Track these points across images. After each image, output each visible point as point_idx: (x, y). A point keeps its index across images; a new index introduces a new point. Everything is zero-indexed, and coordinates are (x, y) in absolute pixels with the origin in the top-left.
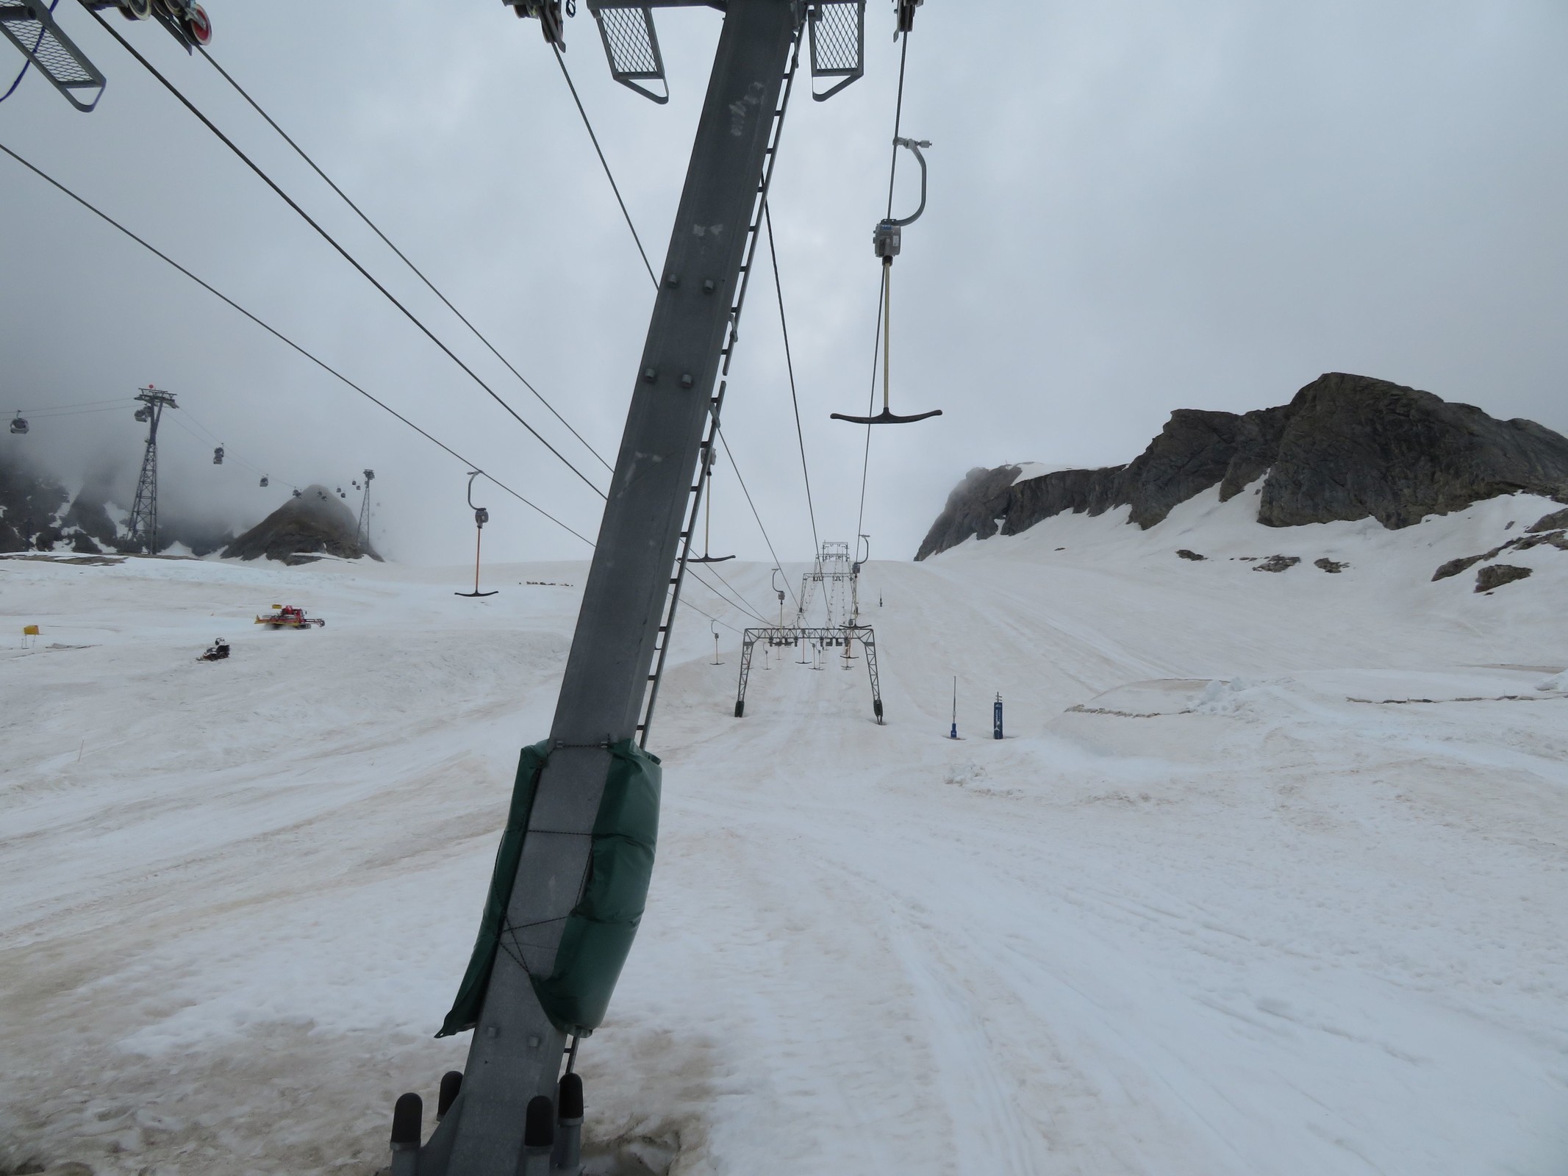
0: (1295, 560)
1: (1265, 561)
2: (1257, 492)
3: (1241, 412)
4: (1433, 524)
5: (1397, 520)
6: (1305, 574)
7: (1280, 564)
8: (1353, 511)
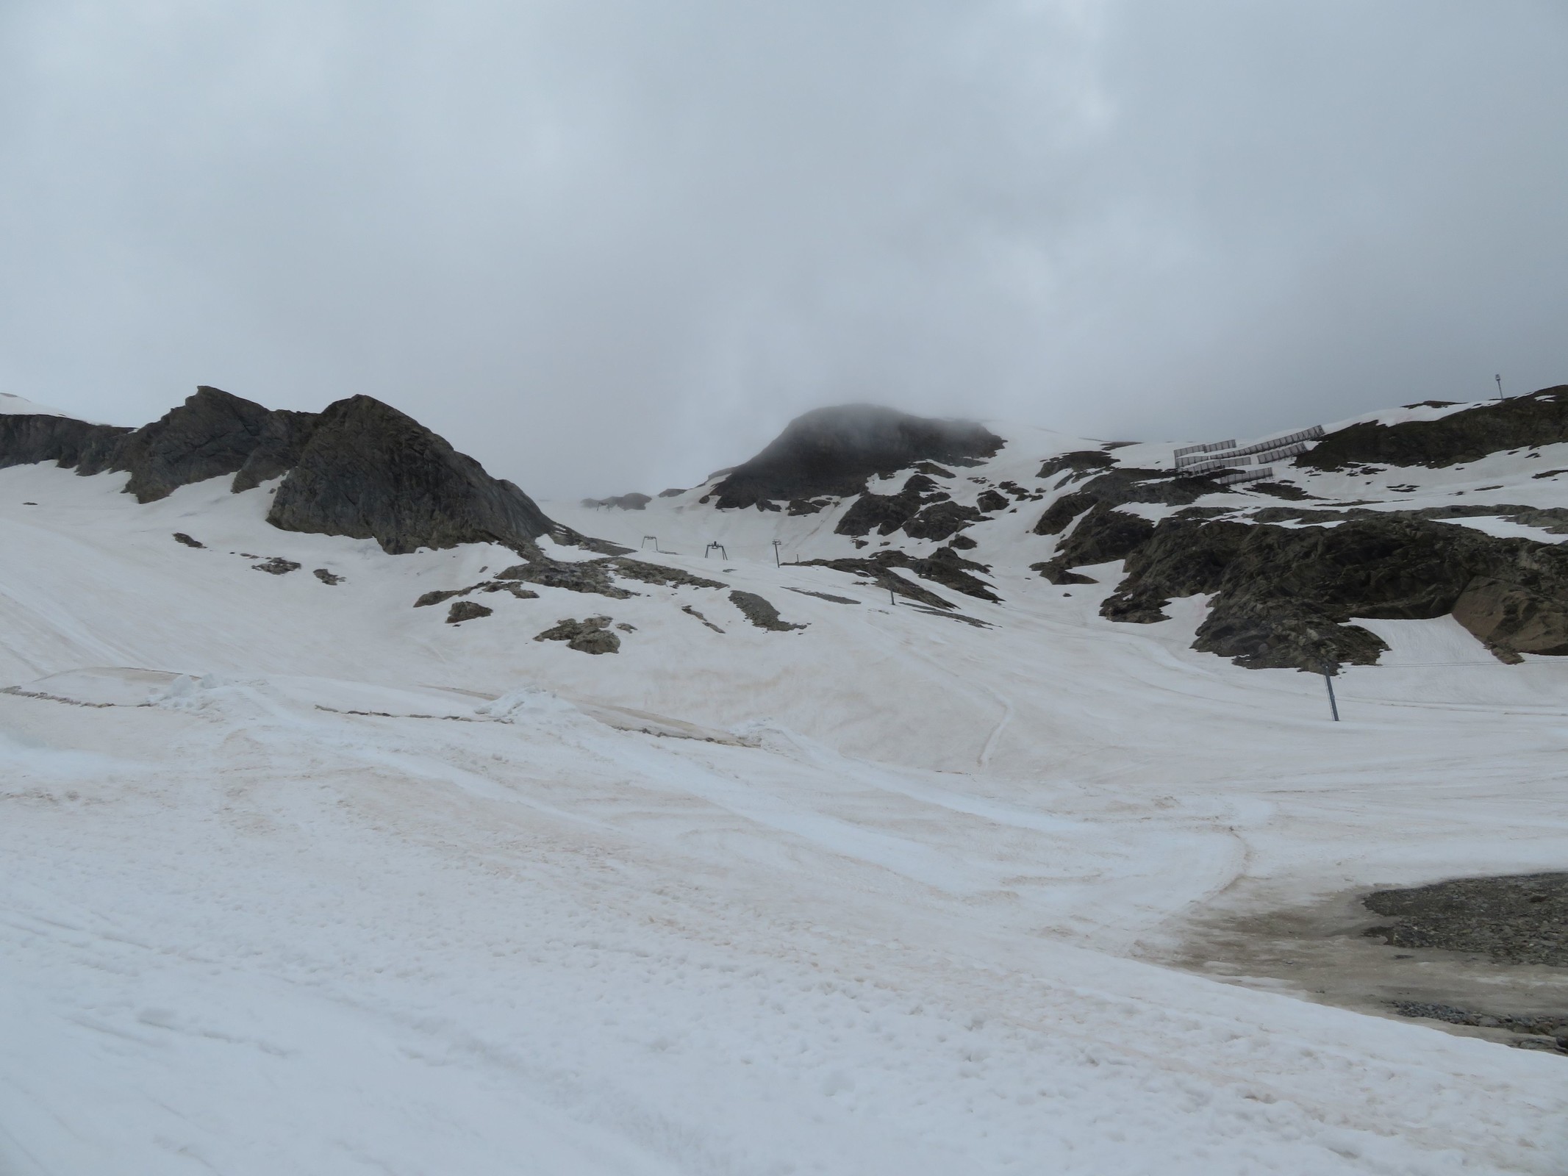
0: (296, 566)
1: (265, 562)
2: (272, 491)
3: (272, 407)
4: (425, 556)
5: (396, 547)
6: (302, 581)
7: (280, 566)
8: (359, 529)
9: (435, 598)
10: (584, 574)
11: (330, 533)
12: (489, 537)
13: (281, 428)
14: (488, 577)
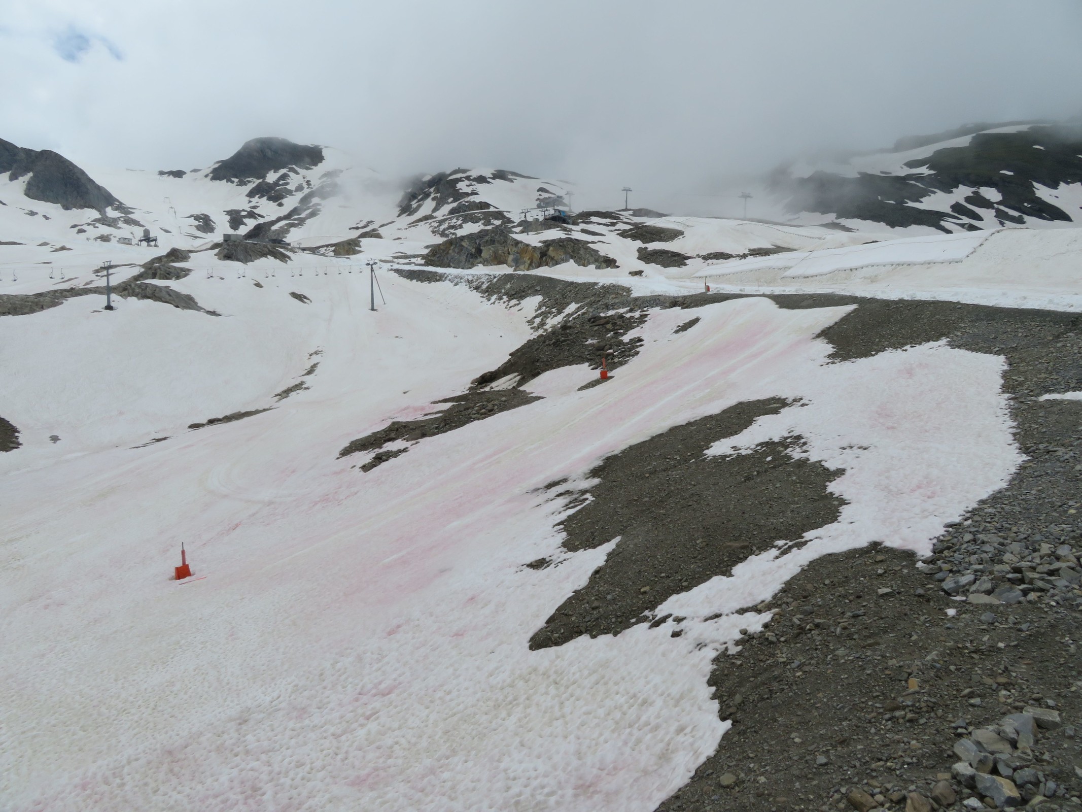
9: (74, 226)
10: (113, 222)
11: (46, 201)
12: (92, 207)
13: (22, 155)
14: (89, 221)
